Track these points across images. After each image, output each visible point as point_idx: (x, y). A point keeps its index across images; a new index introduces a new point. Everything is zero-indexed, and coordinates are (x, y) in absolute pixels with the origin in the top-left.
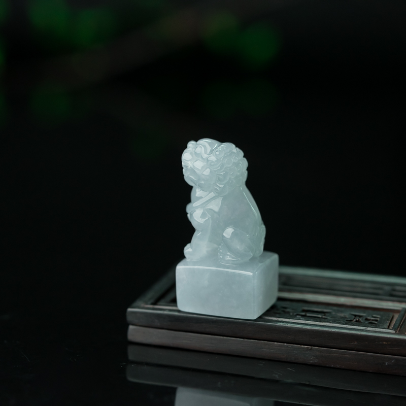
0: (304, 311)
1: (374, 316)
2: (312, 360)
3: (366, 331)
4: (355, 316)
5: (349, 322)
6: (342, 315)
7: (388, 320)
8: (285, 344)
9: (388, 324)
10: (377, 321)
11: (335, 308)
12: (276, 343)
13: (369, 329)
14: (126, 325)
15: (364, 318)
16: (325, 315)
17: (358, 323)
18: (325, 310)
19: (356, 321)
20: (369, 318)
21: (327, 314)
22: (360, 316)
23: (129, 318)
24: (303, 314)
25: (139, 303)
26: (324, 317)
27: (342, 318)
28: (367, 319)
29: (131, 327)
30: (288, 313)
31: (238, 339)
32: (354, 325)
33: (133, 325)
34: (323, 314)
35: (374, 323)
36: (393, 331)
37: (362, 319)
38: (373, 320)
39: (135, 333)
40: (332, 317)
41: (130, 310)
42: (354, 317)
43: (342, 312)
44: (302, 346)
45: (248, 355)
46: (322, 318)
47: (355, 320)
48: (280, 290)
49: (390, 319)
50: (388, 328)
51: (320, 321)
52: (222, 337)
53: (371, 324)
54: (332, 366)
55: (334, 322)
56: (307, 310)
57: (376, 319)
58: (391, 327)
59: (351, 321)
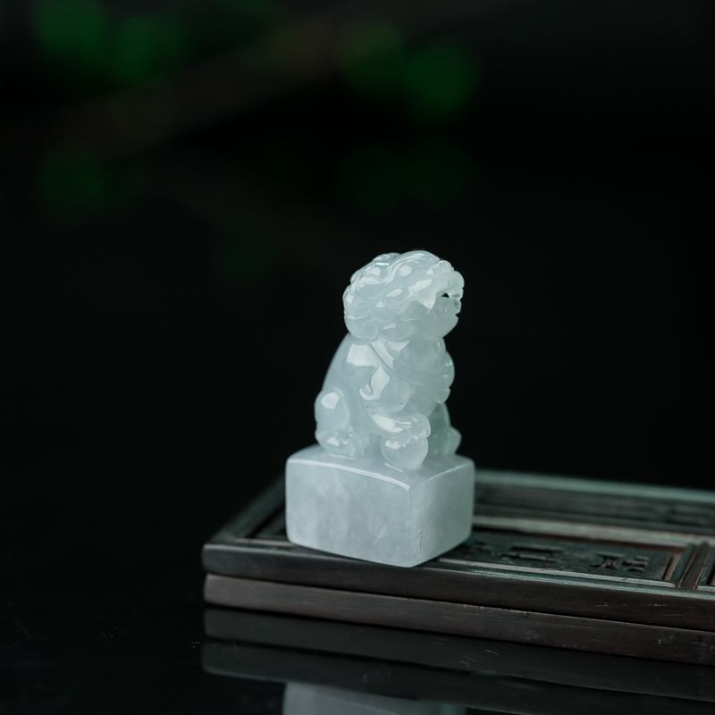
0: (515, 549)
1: (639, 557)
2: (529, 635)
3: (625, 584)
4: (606, 557)
5: (594, 568)
6: (582, 556)
7: (663, 565)
8: (482, 608)
9: (663, 572)
10: (643, 566)
11: (570, 544)
12: (465, 606)
13: (629, 580)
14: (202, 574)
15: (621, 562)
16: (552, 557)
17: (611, 570)
18: (553, 548)
19: (607, 567)
20: (629, 561)
21: (556, 555)
22: (614, 559)
23: (207, 562)
24: (514, 554)
25: (225, 534)
26: (550, 559)
27: (582, 561)
28: (625, 564)
29: (210, 578)
30: (488, 552)
31: (400, 598)
32: (604, 574)
33: (214, 573)
34: (549, 555)
35: (638, 571)
36: (672, 585)
37: (618, 564)
38: (636, 565)
39: (216, 588)
40: (564, 560)
41: (208, 547)
42: (602, 559)
43: (581, 550)
44: (512, 611)
45: (418, 628)
46: (547, 561)
47: (604, 565)
48: (477, 513)
49: (666, 563)
50: (663, 579)
51: (544, 567)
52: (370, 595)
53: (633, 571)
54: (565, 646)
55: (568, 568)
56: (520, 548)
57: (642, 563)
58: (668, 578)
59: (597, 566)
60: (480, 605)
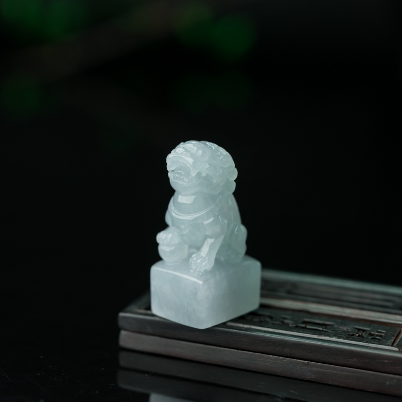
0: (304, 322)
1: (379, 331)
2: (309, 376)
3: (367, 347)
4: (359, 330)
5: (350, 336)
6: (345, 329)
7: (393, 336)
8: (281, 358)
9: (393, 341)
10: (381, 336)
11: (339, 321)
12: (271, 356)
13: (371, 345)
14: (118, 330)
15: (368, 333)
16: (326, 328)
17: (361, 338)
18: (328, 323)
19: (359, 336)
20: (373, 333)
21: (328, 327)
22: (364, 331)
23: (121, 323)
24: (303, 326)
25: (133, 307)
26: (324, 330)
27: (345, 331)
28: (370, 334)
29: (123, 333)
30: (288, 324)
31: (232, 350)
32: (355, 340)
33: (125, 330)
34: (325, 327)
35: (378, 339)
36: (397, 349)
37: (366, 334)
38: (377, 335)
39: (127, 339)
40: (333, 330)
41: (122, 314)
42: (357, 331)
43: (345, 325)
44: (299, 360)
45: (242, 368)
46: (323, 331)
47: (357, 335)
49: (396, 335)
50: (392, 345)
51: (320, 335)
52: (215, 347)
53: (374, 339)
54: (330, 383)
55: (335, 336)
57: (381, 334)
58: (395, 344)
59: (353, 335)
60: (280, 356)
